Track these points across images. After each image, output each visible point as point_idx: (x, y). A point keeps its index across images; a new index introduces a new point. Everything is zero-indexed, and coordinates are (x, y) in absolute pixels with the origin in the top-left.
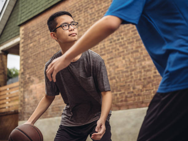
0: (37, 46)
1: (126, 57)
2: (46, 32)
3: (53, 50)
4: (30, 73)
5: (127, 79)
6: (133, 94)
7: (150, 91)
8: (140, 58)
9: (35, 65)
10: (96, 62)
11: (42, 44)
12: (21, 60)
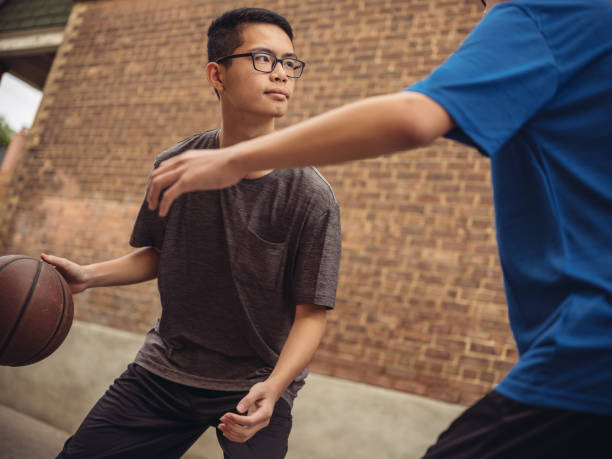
0: (111, 80)
1: (380, 214)
2: (153, 49)
3: (156, 113)
4: (57, 157)
5: (359, 285)
6: (361, 336)
7: (418, 345)
8: (421, 232)
9: (81, 140)
10: (314, 205)
11: (129, 83)
12: (43, 107)
